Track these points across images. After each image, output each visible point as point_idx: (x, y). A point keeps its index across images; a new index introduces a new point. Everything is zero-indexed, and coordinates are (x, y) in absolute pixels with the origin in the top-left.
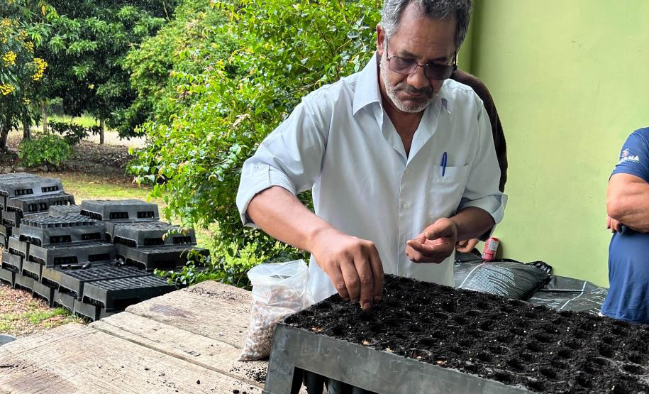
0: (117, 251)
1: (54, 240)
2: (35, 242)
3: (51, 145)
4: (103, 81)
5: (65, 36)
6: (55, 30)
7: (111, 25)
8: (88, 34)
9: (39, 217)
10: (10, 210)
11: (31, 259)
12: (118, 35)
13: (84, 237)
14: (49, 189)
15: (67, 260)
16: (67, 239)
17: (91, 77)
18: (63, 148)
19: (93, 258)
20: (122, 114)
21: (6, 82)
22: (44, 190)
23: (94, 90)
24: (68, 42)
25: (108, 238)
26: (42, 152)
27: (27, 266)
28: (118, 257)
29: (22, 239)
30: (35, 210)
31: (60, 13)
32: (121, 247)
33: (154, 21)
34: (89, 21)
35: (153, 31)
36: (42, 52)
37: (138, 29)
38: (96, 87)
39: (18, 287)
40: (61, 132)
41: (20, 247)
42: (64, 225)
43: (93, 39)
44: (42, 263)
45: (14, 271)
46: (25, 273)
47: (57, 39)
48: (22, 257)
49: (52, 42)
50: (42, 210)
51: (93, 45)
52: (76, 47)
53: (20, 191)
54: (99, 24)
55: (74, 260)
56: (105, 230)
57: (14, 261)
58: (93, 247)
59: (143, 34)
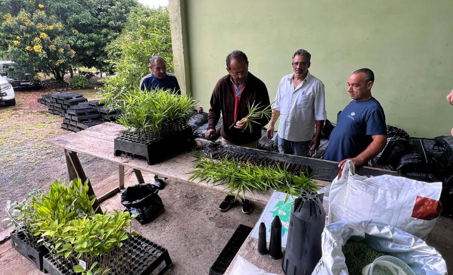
0: (101, 116)
1: (79, 114)
2: (74, 115)
3: (81, 80)
4: (98, 56)
5: (82, 41)
6: (78, 39)
7: (99, 36)
8: (90, 40)
9: (75, 107)
10: (65, 105)
11: (73, 121)
12: (102, 39)
13: (90, 112)
14: (79, 97)
15: (84, 120)
16: (84, 114)
17: (93, 55)
18: (85, 80)
19: (93, 119)
20: (106, 67)
21: (61, 59)
22: (77, 97)
23: (95, 59)
24: (83, 43)
25: (98, 113)
26: (78, 82)
27: (72, 123)
28: (102, 118)
29: (69, 114)
30: (74, 104)
31: (79, 32)
32: (103, 115)
33: (115, 34)
34: (91, 35)
35: (115, 38)
36: (74, 47)
37: (109, 37)
38: (96, 58)
39: (69, 130)
40: (84, 75)
41: (69, 117)
42: (83, 109)
43: (93, 41)
44: (76, 122)
45: (68, 125)
46: (71, 125)
47: (79, 42)
48: (70, 120)
49: (77, 43)
50: (76, 104)
51: (93, 43)
52: (86, 44)
53: (68, 98)
54: (95, 36)
55: (87, 120)
56: (97, 110)
57: (67, 122)
58: (93, 116)
59: (111, 39)
